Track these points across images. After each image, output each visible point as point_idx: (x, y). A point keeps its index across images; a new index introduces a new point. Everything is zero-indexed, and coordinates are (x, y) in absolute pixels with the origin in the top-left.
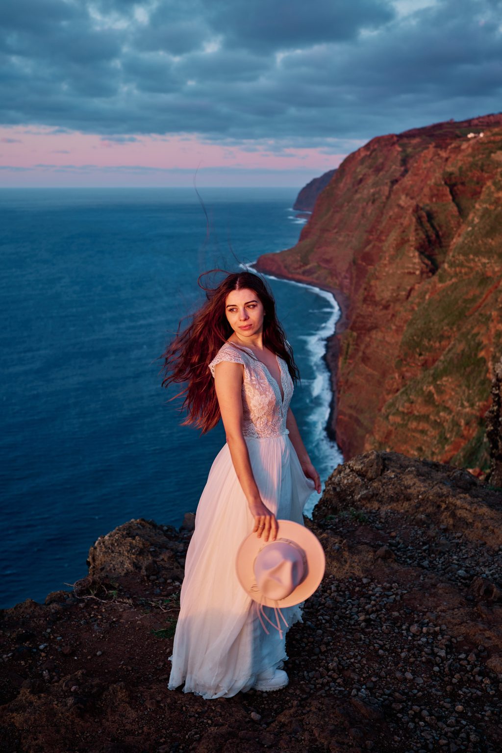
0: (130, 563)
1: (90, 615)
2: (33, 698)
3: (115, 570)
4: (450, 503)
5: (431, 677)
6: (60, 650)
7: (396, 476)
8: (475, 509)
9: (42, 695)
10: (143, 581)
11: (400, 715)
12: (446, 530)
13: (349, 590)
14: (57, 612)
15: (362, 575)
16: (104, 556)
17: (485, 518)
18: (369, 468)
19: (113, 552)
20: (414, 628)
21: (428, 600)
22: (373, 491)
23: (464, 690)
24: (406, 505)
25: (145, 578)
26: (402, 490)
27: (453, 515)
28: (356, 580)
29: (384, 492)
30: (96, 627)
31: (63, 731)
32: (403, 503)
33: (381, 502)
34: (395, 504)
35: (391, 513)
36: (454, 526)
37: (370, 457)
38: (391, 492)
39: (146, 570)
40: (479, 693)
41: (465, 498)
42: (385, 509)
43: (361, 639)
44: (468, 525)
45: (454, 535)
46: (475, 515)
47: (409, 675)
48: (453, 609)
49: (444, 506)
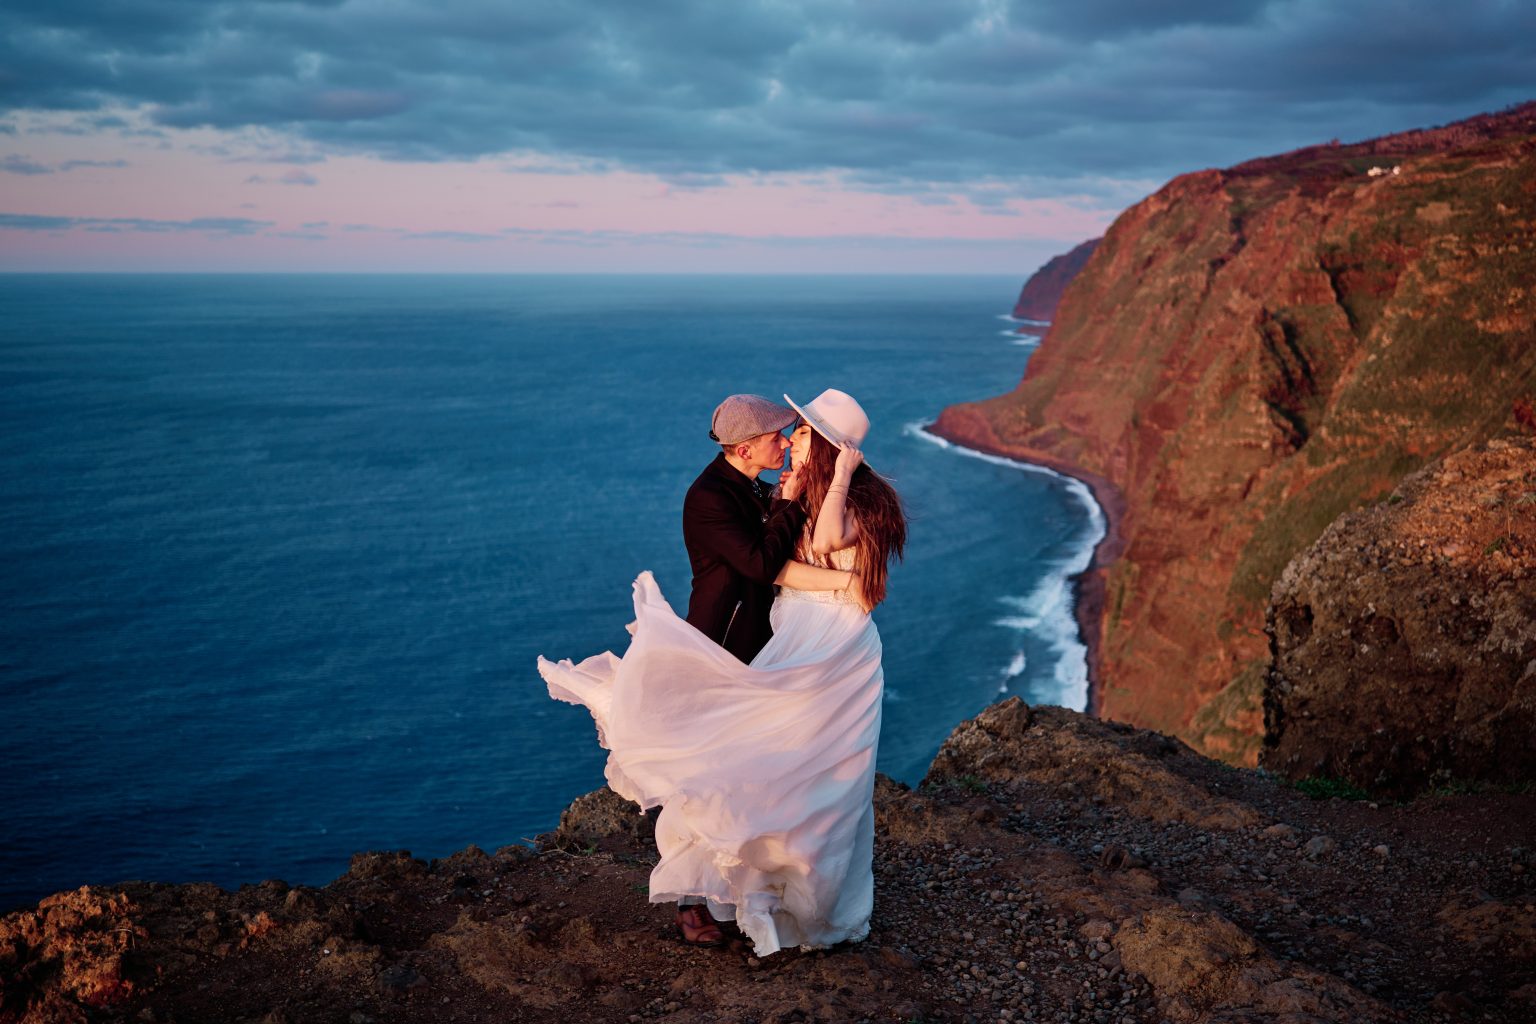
0: (616, 822)
1: (554, 869)
2: (475, 926)
3: (594, 829)
4: (1112, 765)
5: (999, 940)
6: (510, 898)
7: (1045, 734)
8: (1148, 774)
9: (485, 923)
10: (632, 843)
11: (941, 969)
12: (1100, 803)
13: (923, 857)
14: (509, 863)
15: (946, 840)
16: (580, 813)
17: (1161, 784)
18: (1005, 722)
19: (593, 809)
20: (995, 894)
21: (1029, 867)
22: (1005, 753)
23: (1038, 952)
24: (1052, 772)
25: (637, 840)
26: (1049, 752)
27: (1115, 782)
28: (935, 845)
29: (1021, 755)
30: (560, 880)
31: (509, 955)
32: (1047, 770)
33: (1015, 770)
34: (1035, 773)
35: (1027, 784)
36: (1114, 797)
37: (1010, 706)
38: (1032, 756)
39: (639, 829)
40: (1056, 955)
41: (1136, 759)
42: (1021, 778)
43: (919, 903)
44: (1134, 795)
45: (1111, 810)
46: (1146, 782)
47: (969, 935)
48: (1060, 877)
49: (1104, 770)
